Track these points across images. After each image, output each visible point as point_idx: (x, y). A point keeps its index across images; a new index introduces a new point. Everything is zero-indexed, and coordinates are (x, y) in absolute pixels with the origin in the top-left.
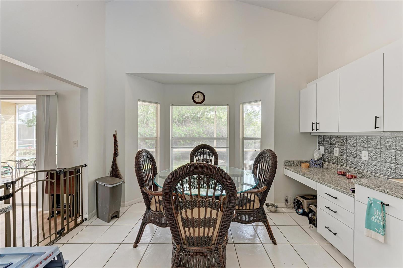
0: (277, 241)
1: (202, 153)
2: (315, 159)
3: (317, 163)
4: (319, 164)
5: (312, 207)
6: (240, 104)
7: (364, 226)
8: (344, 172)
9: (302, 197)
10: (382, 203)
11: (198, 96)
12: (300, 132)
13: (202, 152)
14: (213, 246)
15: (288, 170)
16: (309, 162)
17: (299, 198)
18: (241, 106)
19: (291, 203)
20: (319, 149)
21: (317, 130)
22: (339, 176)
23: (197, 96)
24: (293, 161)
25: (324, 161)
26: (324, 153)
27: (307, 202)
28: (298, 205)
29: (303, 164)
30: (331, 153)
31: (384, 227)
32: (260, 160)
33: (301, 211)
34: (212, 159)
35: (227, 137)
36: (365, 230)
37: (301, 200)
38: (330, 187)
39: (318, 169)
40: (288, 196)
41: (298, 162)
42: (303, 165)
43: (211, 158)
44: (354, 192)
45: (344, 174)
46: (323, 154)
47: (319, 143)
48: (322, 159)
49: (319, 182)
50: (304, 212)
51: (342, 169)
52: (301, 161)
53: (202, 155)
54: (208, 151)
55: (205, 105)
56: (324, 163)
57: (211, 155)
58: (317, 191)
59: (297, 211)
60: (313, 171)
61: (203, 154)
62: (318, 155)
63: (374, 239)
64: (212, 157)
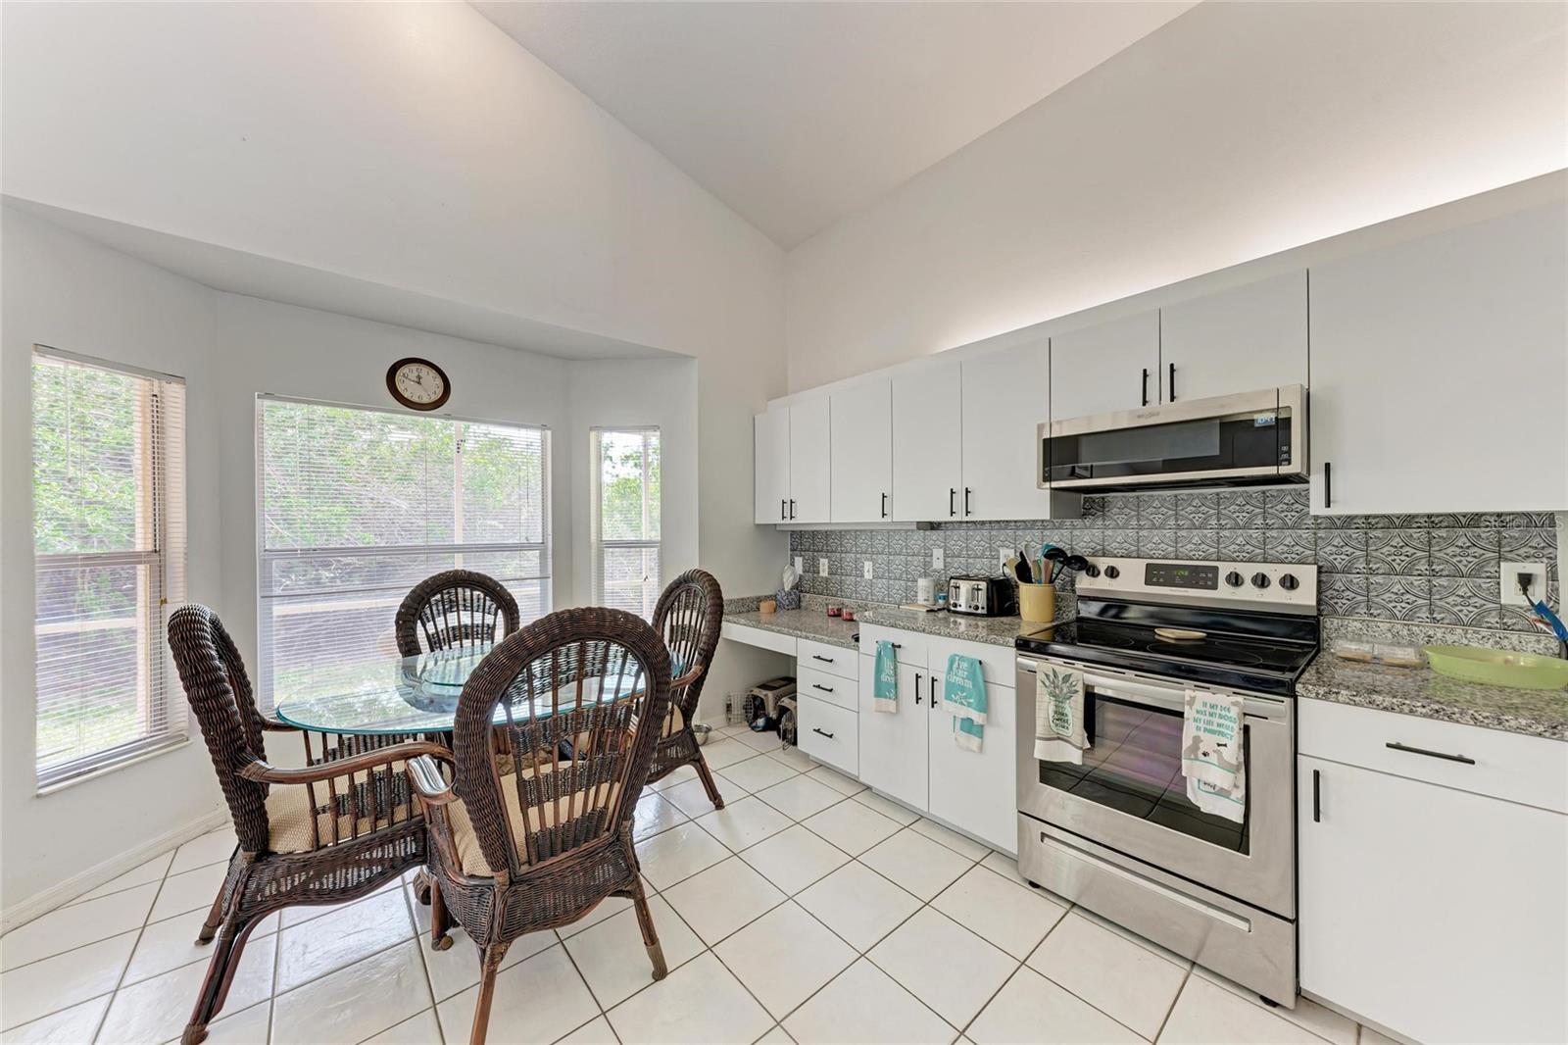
0: (726, 800)
1: (453, 605)
2: (786, 590)
3: (790, 597)
4: (793, 599)
5: (786, 702)
6: (591, 429)
7: (873, 695)
8: (839, 610)
9: (763, 687)
10: (893, 645)
11: (419, 377)
12: (757, 522)
13: (451, 601)
14: (607, 834)
15: (735, 623)
16: (774, 597)
17: (757, 692)
18: (593, 435)
19: (737, 710)
20: (792, 564)
21: (791, 517)
22: (830, 620)
23: (413, 376)
24: (742, 599)
25: (802, 591)
26: (801, 573)
27: (774, 694)
28: (754, 709)
29: (762, 605)
30: (814, 572)
31: (896, 684)
32: (673, 604)
33: (761, 722)
34: (494, 625)
35: (541, 541)
36: (874, 699)
37: (762, 693)
38: (821, 641)
39: (793, 611)
40: (732, 694)
41: (752, 600)
42: (764, 606)
43: (489, 619)
44: (857, 640)
45: (838, 614)
46: (800, 576)
47: (793, 550)
48: (797, 587)
49: (800, 637)
50: (769, 720)
51: (833, 603)
52: (759, 598)
53: (451, 612)
54: (475, 597)
55: (448, 417)
56: (802, 595)
57: (490, 608)
58: (796, 658)
59: (754, 725)
60: (785, 617)
61: (455, 609)
62: (791, 578)
63: (885, 712)
64: (496, 614)
